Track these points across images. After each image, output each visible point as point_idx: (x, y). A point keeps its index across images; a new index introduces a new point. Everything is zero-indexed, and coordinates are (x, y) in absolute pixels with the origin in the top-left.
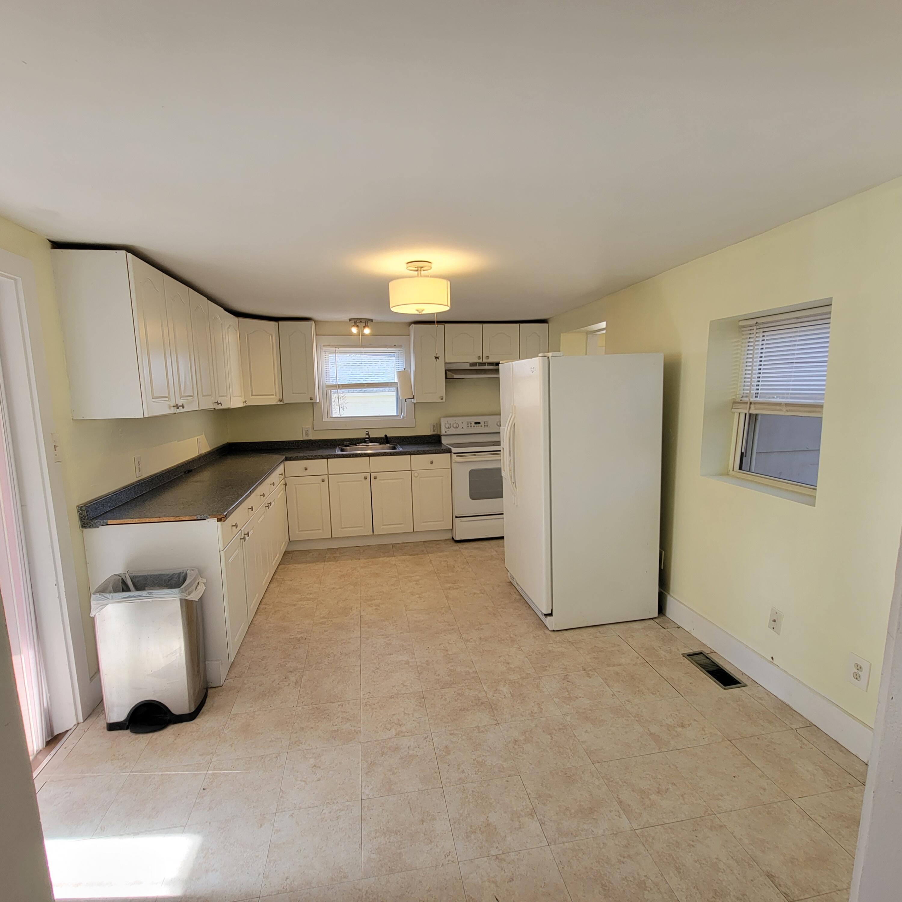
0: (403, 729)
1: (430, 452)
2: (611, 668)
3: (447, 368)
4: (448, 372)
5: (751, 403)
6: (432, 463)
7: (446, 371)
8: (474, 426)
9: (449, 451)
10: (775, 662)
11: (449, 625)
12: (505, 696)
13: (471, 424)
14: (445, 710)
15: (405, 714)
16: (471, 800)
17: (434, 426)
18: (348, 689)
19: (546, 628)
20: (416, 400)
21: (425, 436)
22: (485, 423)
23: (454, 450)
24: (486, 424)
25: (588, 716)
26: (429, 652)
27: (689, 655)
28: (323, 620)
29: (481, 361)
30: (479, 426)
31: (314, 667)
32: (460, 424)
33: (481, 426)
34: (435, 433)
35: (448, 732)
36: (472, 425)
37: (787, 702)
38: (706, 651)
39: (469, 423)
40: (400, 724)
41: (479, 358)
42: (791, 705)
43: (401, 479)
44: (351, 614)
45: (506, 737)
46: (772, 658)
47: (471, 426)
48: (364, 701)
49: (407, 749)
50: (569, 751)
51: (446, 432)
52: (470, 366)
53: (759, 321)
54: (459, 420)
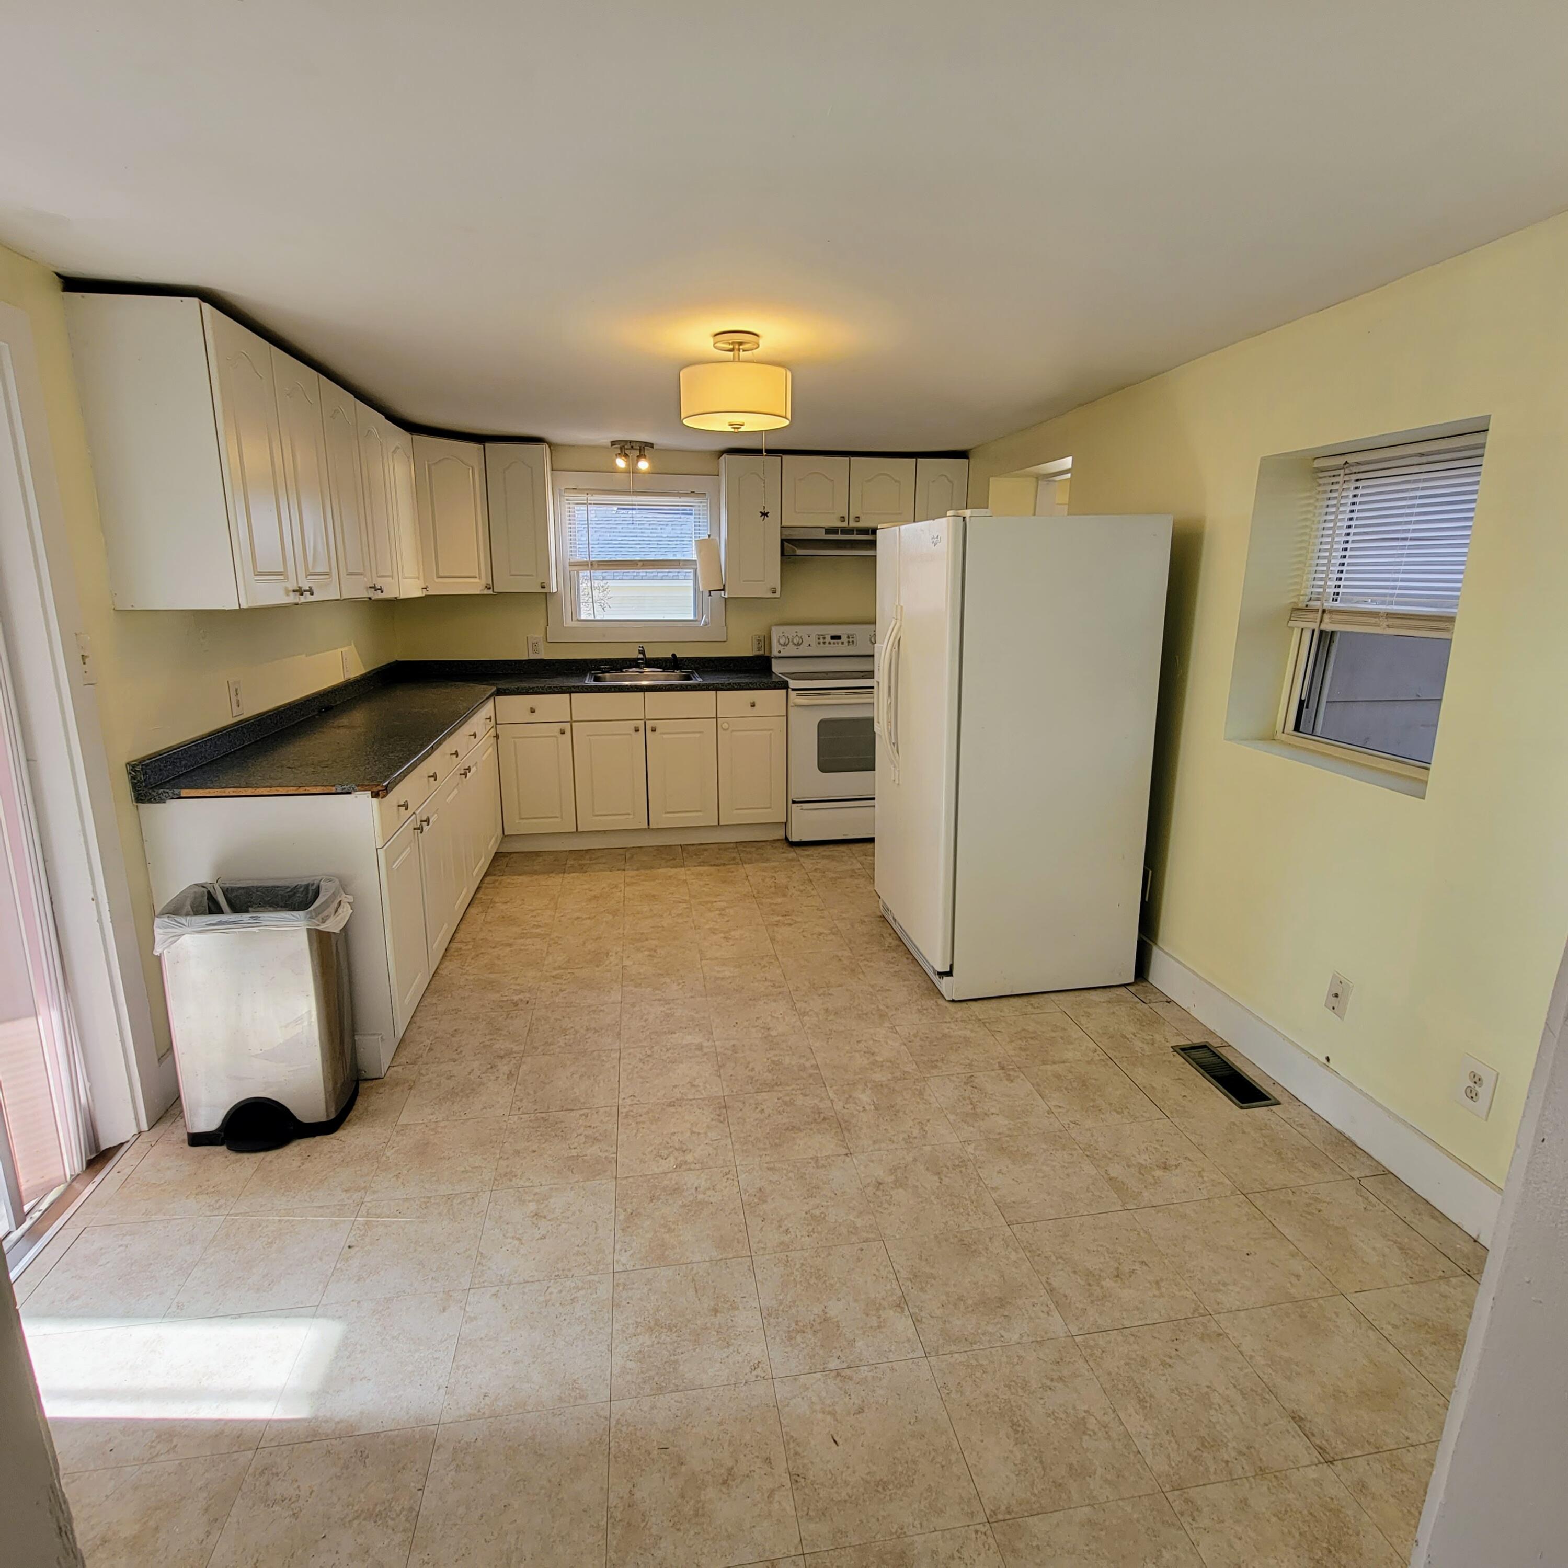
0: (689, 1157)
1: (750, 686)
2: (1049, 1067)
3: (784, 537)
4: (786, 544)
5: (1324, 611)
6: (753, 705)
7: (782, 541)
8: (830, 643)
9: (784, 686)
10: (1331, 1065)
11: (774, 986)
12: (863, 1107)
13: (824, 638)
14: (760, 1127)
15: (692, 1132)
16: (798, 1279)
17: (759, 641)
18: (597, 1088)
19: (940, 996)
20: (729, 594)
21: (742, 658)
22: (848, 638)
23: (793, 684)
24: (851, 640)
25: (1004, 1146)
26: (736, 1031)
27: (1183, 1049)
28: (558, 972)
29: (845, 524)
30: (838, 643)
31: (539, 1050)
32: (805, 638)
33: (843, 643)
34: (761, 653)
35: (766, 1165)
36: (826, 640)
37: (1347, 1132)
38: (1214, 1043)
39: (821, 638)
40: (684, 1149)
41: (843, 519)
42: (1353, 1138)
43: (700, 732)
44: (607, 962)
45: (863, 1176)
46: (1328, 1059)
47: (824, 643)
48: (625, 1110)
49: (694, 1190)
50: (969, 1202)
51: (780, 652)
52: (827, 534)
53: (1351, 459)
54: (803, 630)
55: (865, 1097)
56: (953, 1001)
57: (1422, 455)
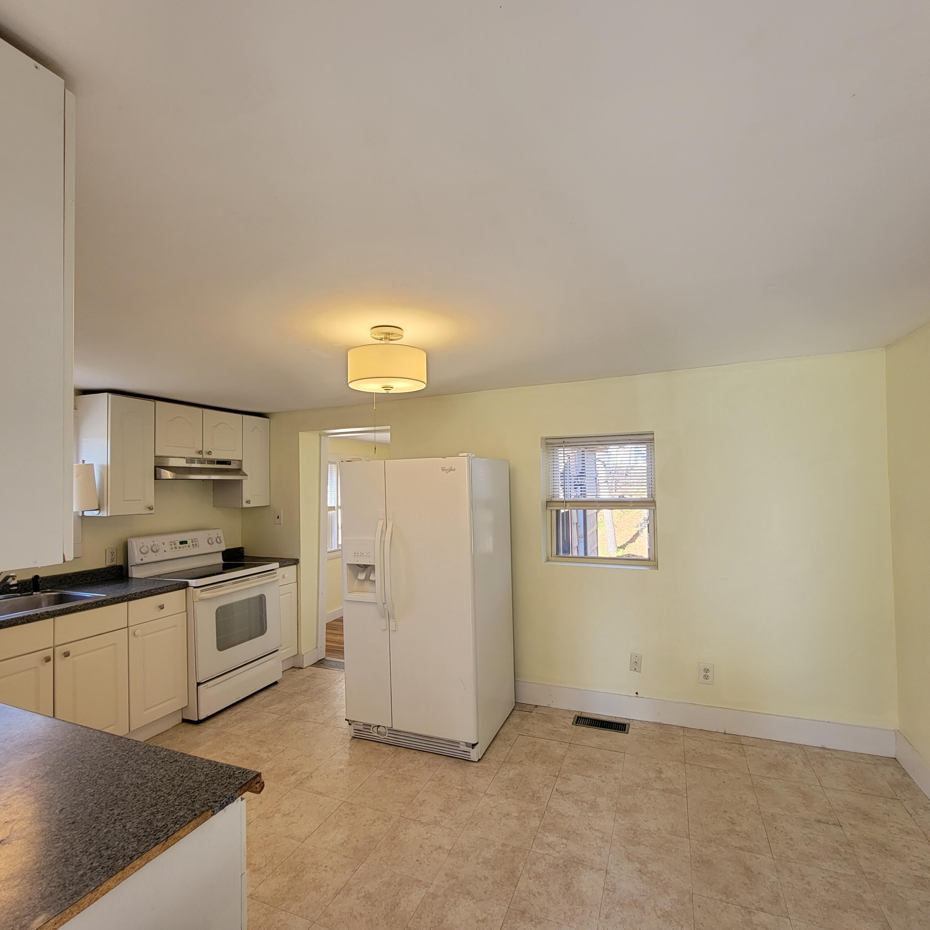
1: (160, 591)
2: (565, 763)
3: (156, 464)
4: (158, 469)
5: (566, 502)
6: (162, 608)
7: (155, 467)
9: (186, 586)
10: (639, 695)
12: (563, 844)
13: (175, 544)
17: (110, 555)
20: (110, 513)
21: (99, 570)
22: (192, 542)
23: (190, 583)
24: (195, 543)
27: (577, 722)
29: (200, 456)
30: (186, 547)
32: (161, 545)
33: (189, 546)
36: (176, 546)
37: (658, 721)
38: (579, 715)
39: (173, 543)
41: (200, 452)
42: (661, 722)
43: (111, 645)
45: (630, 875)
46: (637, 693)
47: (176, 548)
51: (142, 560)
52: (187, 463)
53: (566, 440)
54: (158, 540)
55: (552, 838)
56: (479, 760)
57: (598, 441)
